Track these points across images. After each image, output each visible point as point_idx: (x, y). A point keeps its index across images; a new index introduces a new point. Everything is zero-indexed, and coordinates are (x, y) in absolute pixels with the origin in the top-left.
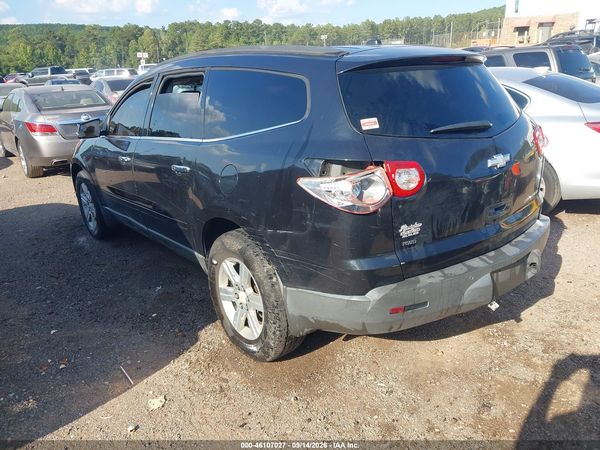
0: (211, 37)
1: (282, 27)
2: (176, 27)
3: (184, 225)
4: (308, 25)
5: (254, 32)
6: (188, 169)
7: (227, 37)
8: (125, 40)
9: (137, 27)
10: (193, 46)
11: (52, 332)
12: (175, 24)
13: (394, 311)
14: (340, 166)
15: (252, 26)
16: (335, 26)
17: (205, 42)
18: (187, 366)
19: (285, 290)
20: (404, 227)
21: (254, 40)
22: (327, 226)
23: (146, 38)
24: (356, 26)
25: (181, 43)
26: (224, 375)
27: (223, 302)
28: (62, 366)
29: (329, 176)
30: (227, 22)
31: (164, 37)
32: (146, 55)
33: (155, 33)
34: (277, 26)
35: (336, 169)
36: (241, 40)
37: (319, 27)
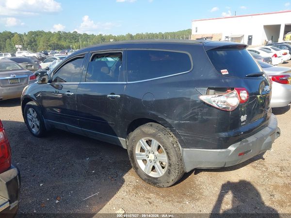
0: (51, 39)
1: (88, 35)
2: (31, 33)
3: (113, 124)
4: (101, 35)
5: (74, 37)
6: (119, 96)
7: (60, 39)
8: (3, 39)
9: (11, 32)
10: (41, 43)
11: (41, 185)
12: (32, 32)
13: (240, 155)
14: (213, 90)
15: (72, 34)
16: (113, 35)
17: (48, 41)
18: (125, 194)
19: (183, 150)
20: (242, 117)
21: (73, 41)
22: (211, 118)
23: (15, 38)
24: (123, 36)
25: (35, 41)
26: (147, 196)
27: (138, 160)
28: (57, 201)
29: (209, 95)
30: (59, 32)
31: (25, 38)
32: (20, 46)
33: (20, 36)
34: (85, 34)
35: (212, 91)
36: (67, 41)
37: (106, 36)
